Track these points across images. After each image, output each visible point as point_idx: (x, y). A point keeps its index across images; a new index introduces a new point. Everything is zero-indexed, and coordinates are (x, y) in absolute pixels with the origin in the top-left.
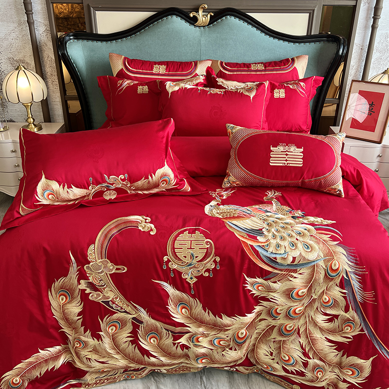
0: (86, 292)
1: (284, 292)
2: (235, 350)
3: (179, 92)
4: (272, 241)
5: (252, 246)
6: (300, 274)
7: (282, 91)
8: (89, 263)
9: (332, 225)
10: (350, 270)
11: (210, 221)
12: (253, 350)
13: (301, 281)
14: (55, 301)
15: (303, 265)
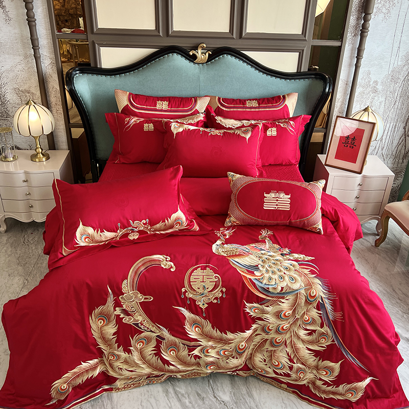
0: (121, 317)
1: (274, 314)
2: (237, 358)
4: (266, 275)
5: (250, 279)
6: (287, 300)
7: (274, 129)
8: (123, 294)
9: (311, 261)
10: (324, 296)
11: (217, 259)
12: (251, 358)
13: (288, 305)
14: (95, 324)
15: (289, 293)
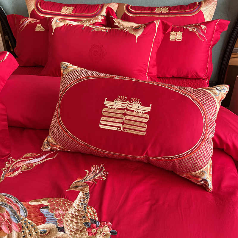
3: (63, 29)
